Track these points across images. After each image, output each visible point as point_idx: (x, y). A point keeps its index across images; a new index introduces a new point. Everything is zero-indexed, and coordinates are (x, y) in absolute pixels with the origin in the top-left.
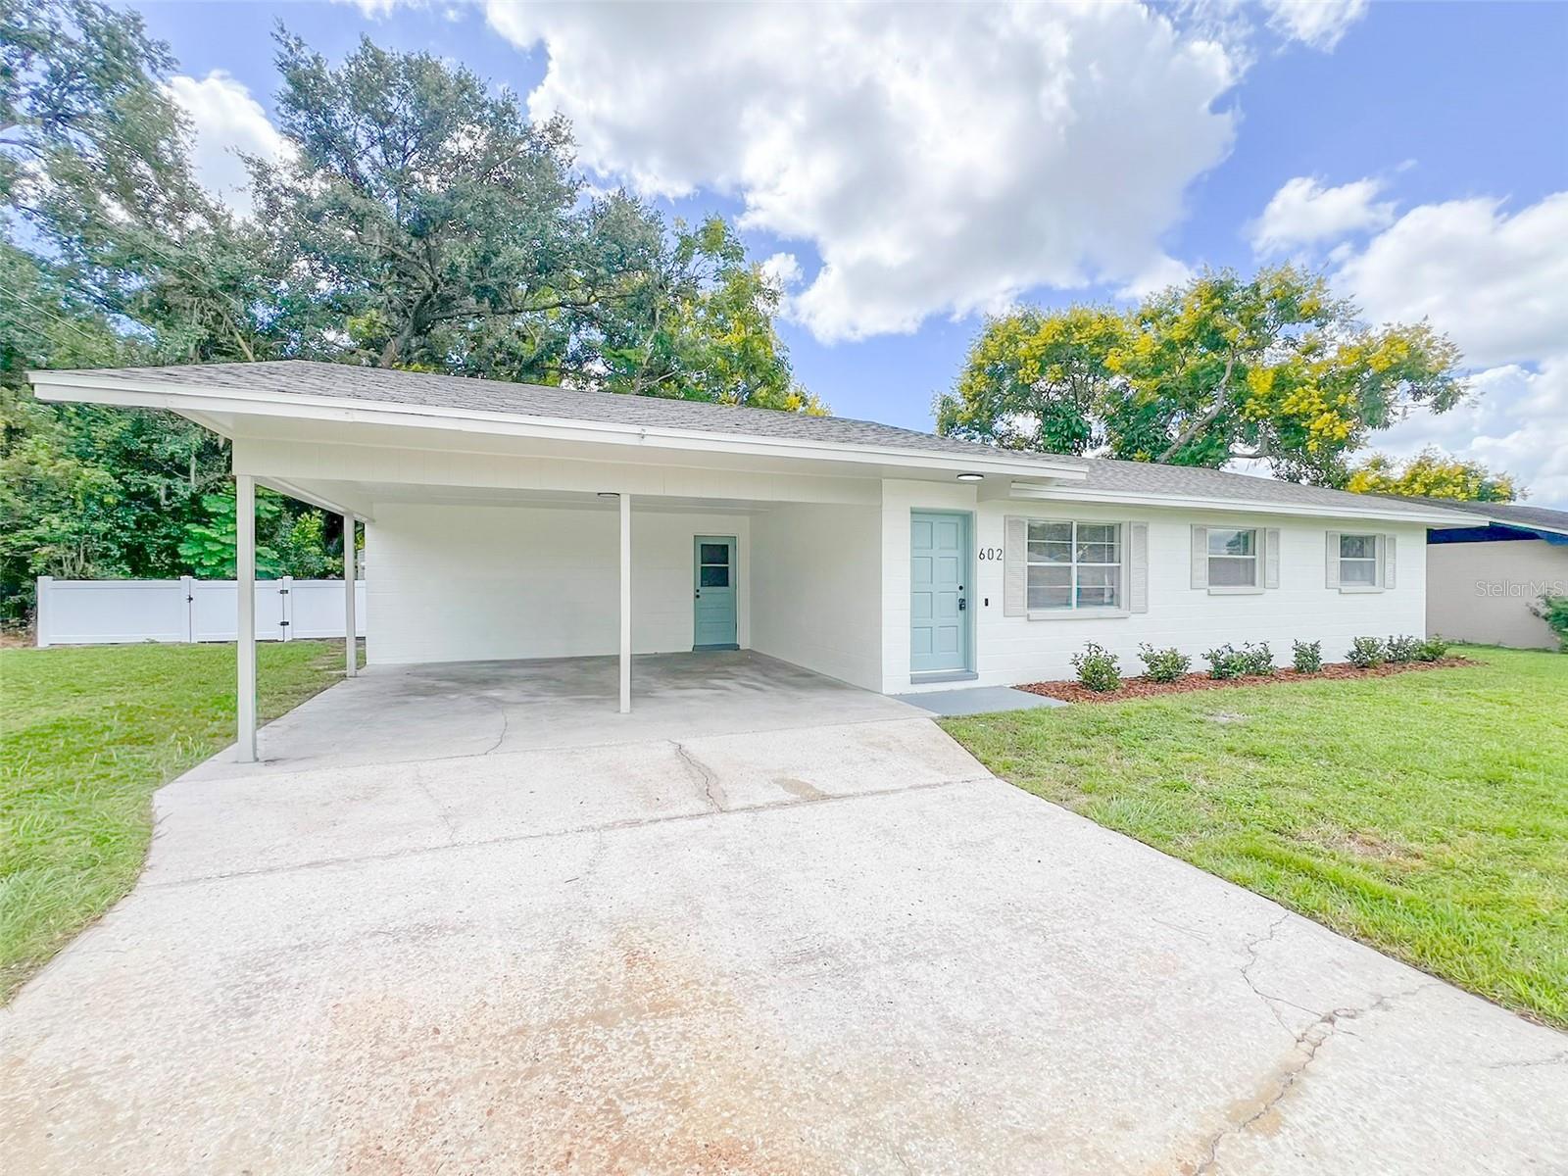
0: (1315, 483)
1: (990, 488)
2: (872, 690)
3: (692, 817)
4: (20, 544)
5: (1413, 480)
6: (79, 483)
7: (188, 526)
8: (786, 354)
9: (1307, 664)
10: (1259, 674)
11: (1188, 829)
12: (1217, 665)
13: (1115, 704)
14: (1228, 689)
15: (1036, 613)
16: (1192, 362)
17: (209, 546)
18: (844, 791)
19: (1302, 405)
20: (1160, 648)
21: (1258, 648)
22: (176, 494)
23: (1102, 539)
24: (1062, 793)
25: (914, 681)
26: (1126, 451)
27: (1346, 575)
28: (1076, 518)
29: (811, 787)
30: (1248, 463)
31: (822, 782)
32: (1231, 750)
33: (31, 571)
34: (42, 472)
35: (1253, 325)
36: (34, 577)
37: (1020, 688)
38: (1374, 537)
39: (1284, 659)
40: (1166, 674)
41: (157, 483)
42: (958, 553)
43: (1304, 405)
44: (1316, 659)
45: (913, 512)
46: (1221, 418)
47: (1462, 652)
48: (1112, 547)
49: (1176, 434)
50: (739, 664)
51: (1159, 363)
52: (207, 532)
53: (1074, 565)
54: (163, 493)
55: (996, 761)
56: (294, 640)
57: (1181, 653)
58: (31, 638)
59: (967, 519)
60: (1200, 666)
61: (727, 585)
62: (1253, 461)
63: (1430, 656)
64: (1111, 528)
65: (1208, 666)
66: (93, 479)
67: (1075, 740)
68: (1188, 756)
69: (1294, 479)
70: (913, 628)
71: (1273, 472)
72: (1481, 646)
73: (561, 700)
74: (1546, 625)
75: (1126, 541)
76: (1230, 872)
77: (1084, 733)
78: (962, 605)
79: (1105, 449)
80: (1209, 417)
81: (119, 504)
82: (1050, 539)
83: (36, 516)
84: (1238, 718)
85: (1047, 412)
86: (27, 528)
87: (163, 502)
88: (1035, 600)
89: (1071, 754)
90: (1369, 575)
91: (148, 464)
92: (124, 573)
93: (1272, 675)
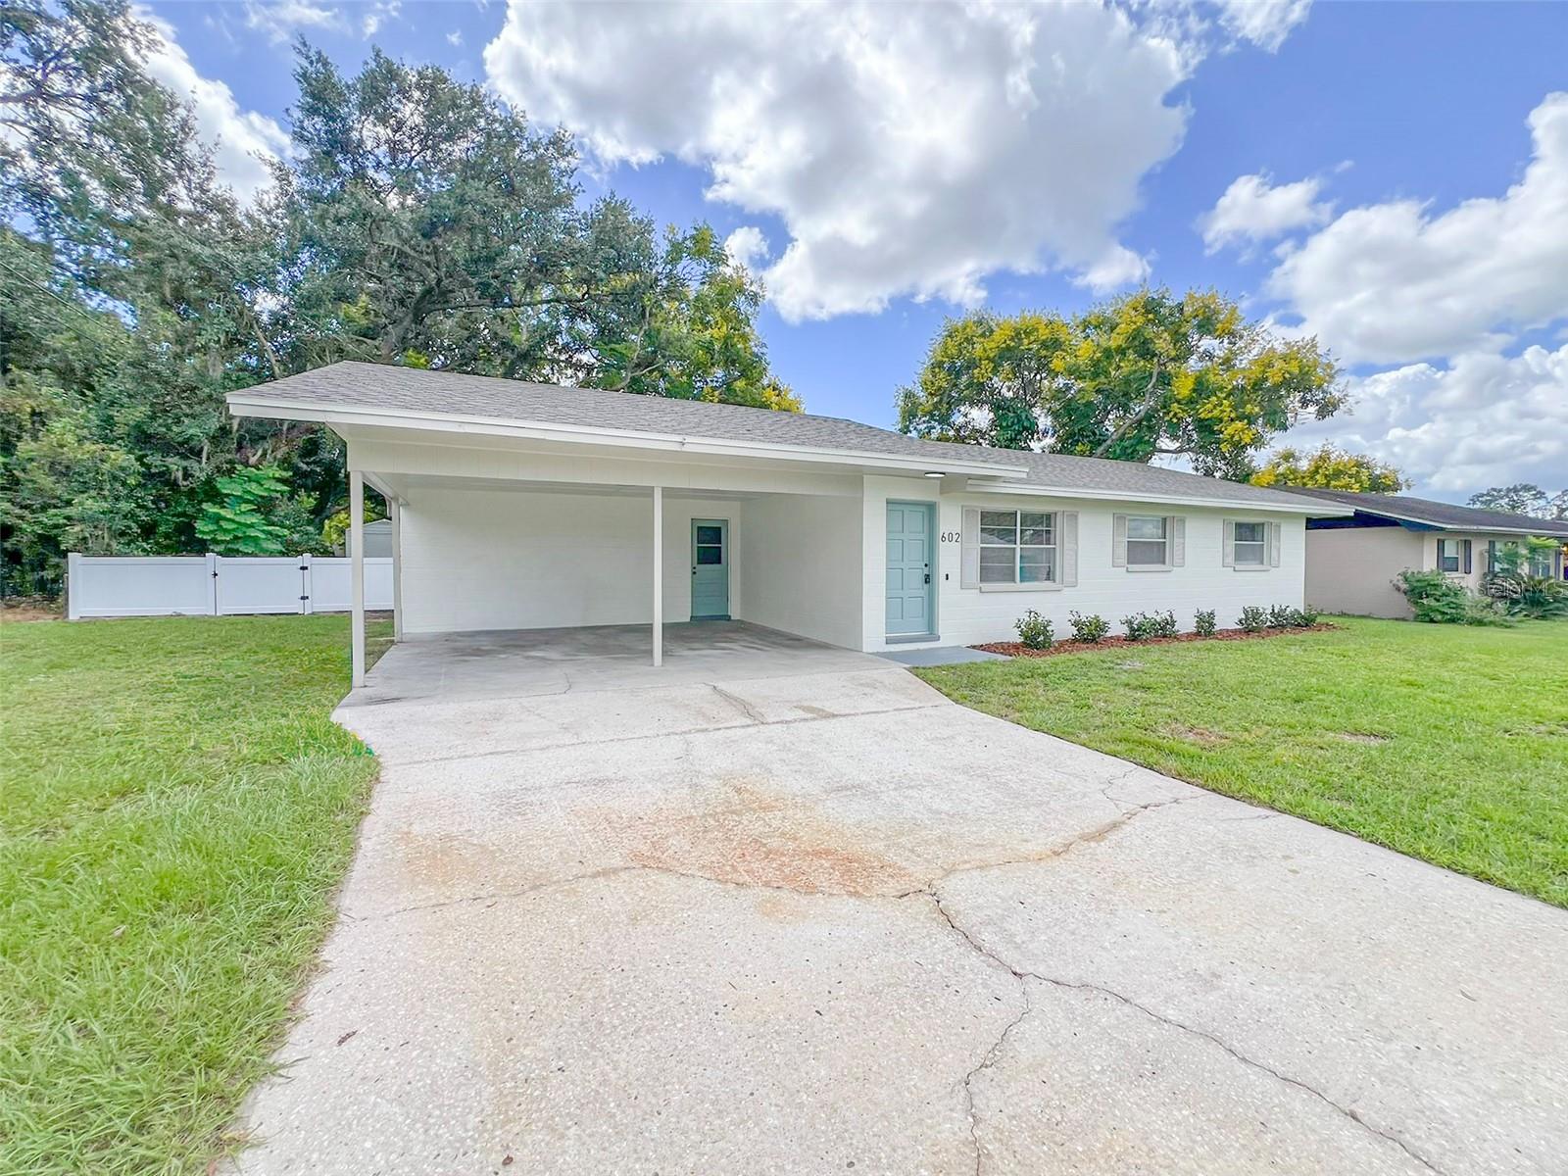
0: (1225, 477)
1: (950, 484)
2: (856, 650)
3: (743, 727)
4: (51, 522)
5: (1316, 472)
6: (106, 467)
7: (204, 506)
8: (764, 350)
9: (1205, 628)
10: (1165, 636)
11: (1086, 729)
12: (1132, 629)
13: (1048, 658)
14: (1138, 647)
15: (986, 586)
16: (1126, 367)
17: (225, 525)
18: (847, 712)
19: (1215, 412)
20: (1087, 614)
21: (1166, 615)
22: (192, 476)
23: (1041, 526)
24: (1003, 713)
25: (888, 641)
26: (1068, 444)
27: (1240, 556)
28: (1020, 508)
29: (823, 711)
30: (1172, 459)
31: (830, 706)
32: (1127, 685)
33: (63, 547)
34: (71, 455)
35: (1179, 337)
36: (64, 554)
37: (974, 647)
38: (1263, 524)
39: (1186, 624)
40: (1090, 635)
41: (175, 465)
42: (924, 536)
43: (1216, 412)
44: (1212, 625)
45: (888, 502)
46: (1149, 417)
47: (1332, 621)
48: (1048, 532)
49: (1112, 429)
50: (736, 631)
51: (1097, 370)
52: (223, 512)
53: (1018, 546)
54: (180, 474)
55: (956, 695)
56: (313, 613)
57: (1103, 619)
58: (63, 611)
59: (931, 508)
60: (1118, 629)
61: (720, 562)
62: (1174, 455)
63: (1305, 622)
64: (1049, 516)
65: (1124, 630)
66: (119, 462)
67: (1014, 681)
68: (1094, 688)
69: (1209, 473)
70: (887, 598)
71: (1192, 465)
72: (1353, 616)
73: (597, 658)
74: (1404, 599)
75: (1061, 527)
76: (1106, 749)
77: (1022, 676)
78: (927, 579)
79: (1049, 441)
80: (1138, 417)
81: (139, 485)
82: (996, 524)
83: (66, 496)
84: (1138, 665)
85: (999, 407)
86: (55, 507)
87: (181, 482)
88: (986, 575)
89: (1011, 689)
90: (1258, 556)
91: (167, 448)
92: (144, 550)
93: (1177, 638)
